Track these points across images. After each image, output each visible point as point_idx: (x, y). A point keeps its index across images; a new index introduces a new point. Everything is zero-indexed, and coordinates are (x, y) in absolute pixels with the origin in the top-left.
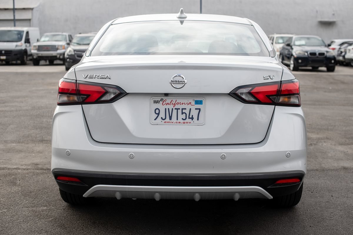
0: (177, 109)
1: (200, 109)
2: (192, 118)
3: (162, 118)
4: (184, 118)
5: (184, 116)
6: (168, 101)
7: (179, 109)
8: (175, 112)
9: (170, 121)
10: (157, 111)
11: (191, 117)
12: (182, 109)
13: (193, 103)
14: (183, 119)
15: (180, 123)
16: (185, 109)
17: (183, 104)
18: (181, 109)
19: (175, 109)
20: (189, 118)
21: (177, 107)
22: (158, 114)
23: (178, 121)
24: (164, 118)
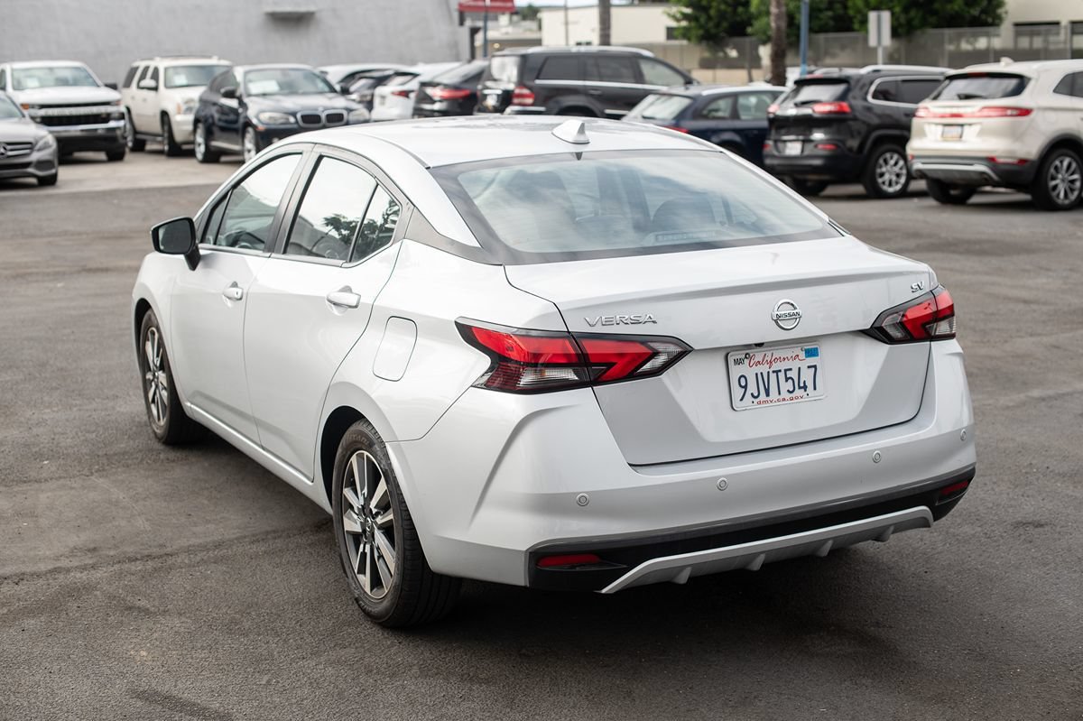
0: (777, 372)
1: (815, 367)
2: (805, 387)
3: (752, 394)
4: (791, 390)
5: (789, 385)
6: (759, 357)
7: (780, 371)
8: (773, 376)
9: (768, 399)
10: (743, 380)
11: (802, 385)
12: (786, 371)
13: (802, 354)
14: (788, 391)
15: (784, 400)
16: (791, 369)
17: (784, 359)
18: (783, 371)
19: (773, 372)
20: (800, 388)
21: (776, 367)
22: (745, 387)
23: (781, 397)
24: (756, 394)
